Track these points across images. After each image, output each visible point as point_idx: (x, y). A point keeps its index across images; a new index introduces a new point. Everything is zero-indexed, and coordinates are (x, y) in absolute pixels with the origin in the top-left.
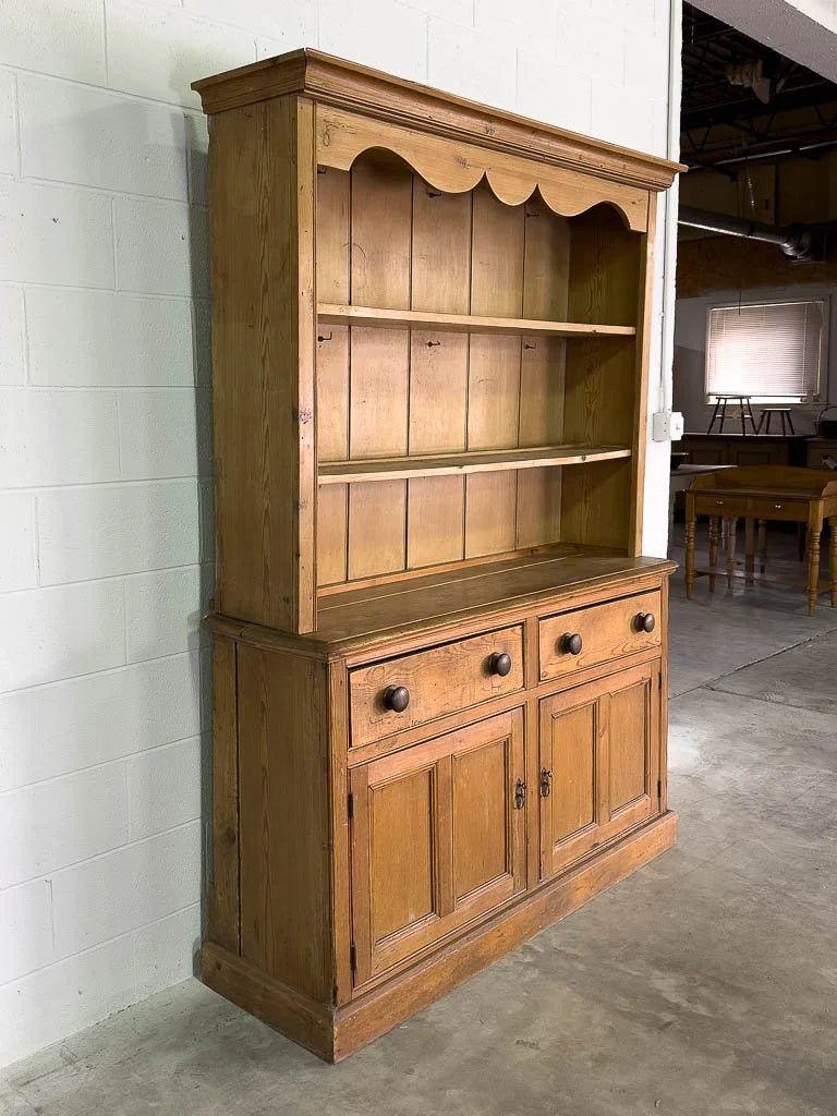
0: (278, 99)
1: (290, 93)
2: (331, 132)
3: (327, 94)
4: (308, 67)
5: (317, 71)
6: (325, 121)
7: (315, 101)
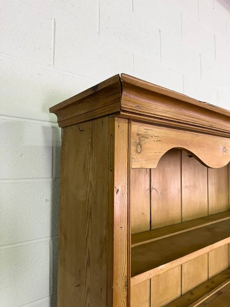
0: (101, 120)
1: (108, 115)
2: (142, 143)
3: (140, 115)
4: (124, 93)
5: (132, 96)
6: (138, 134)
7: (130, 120)
